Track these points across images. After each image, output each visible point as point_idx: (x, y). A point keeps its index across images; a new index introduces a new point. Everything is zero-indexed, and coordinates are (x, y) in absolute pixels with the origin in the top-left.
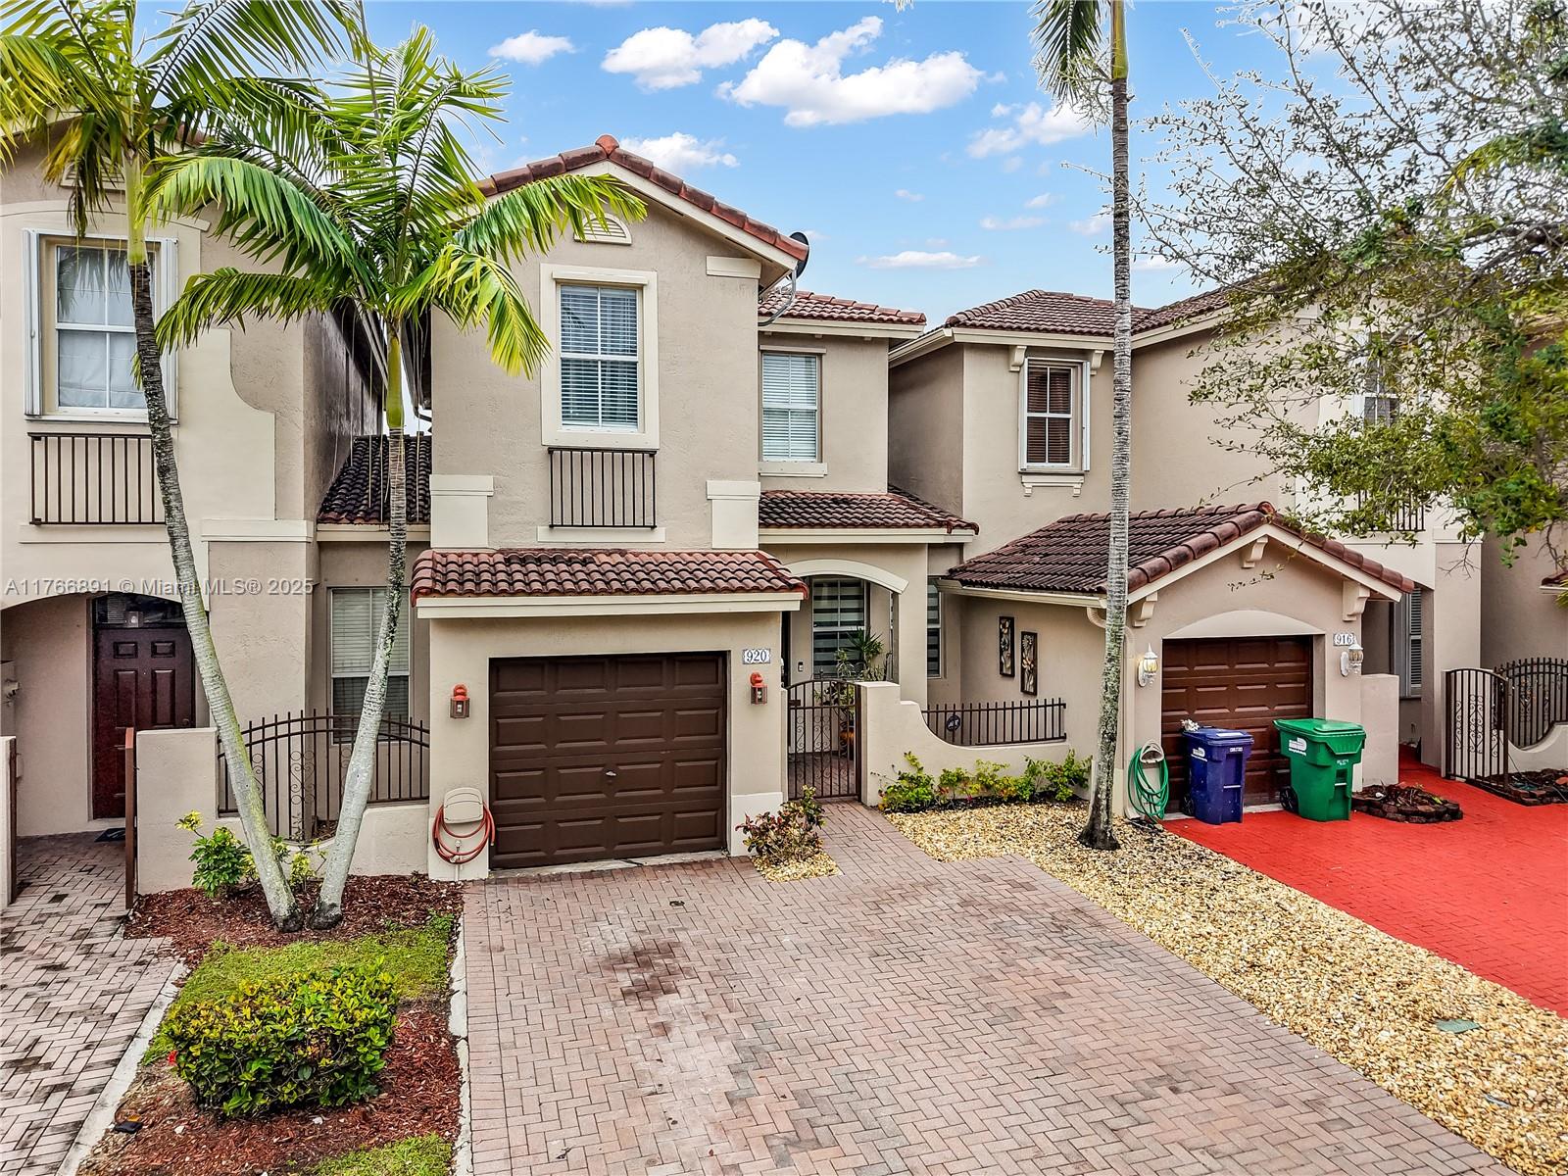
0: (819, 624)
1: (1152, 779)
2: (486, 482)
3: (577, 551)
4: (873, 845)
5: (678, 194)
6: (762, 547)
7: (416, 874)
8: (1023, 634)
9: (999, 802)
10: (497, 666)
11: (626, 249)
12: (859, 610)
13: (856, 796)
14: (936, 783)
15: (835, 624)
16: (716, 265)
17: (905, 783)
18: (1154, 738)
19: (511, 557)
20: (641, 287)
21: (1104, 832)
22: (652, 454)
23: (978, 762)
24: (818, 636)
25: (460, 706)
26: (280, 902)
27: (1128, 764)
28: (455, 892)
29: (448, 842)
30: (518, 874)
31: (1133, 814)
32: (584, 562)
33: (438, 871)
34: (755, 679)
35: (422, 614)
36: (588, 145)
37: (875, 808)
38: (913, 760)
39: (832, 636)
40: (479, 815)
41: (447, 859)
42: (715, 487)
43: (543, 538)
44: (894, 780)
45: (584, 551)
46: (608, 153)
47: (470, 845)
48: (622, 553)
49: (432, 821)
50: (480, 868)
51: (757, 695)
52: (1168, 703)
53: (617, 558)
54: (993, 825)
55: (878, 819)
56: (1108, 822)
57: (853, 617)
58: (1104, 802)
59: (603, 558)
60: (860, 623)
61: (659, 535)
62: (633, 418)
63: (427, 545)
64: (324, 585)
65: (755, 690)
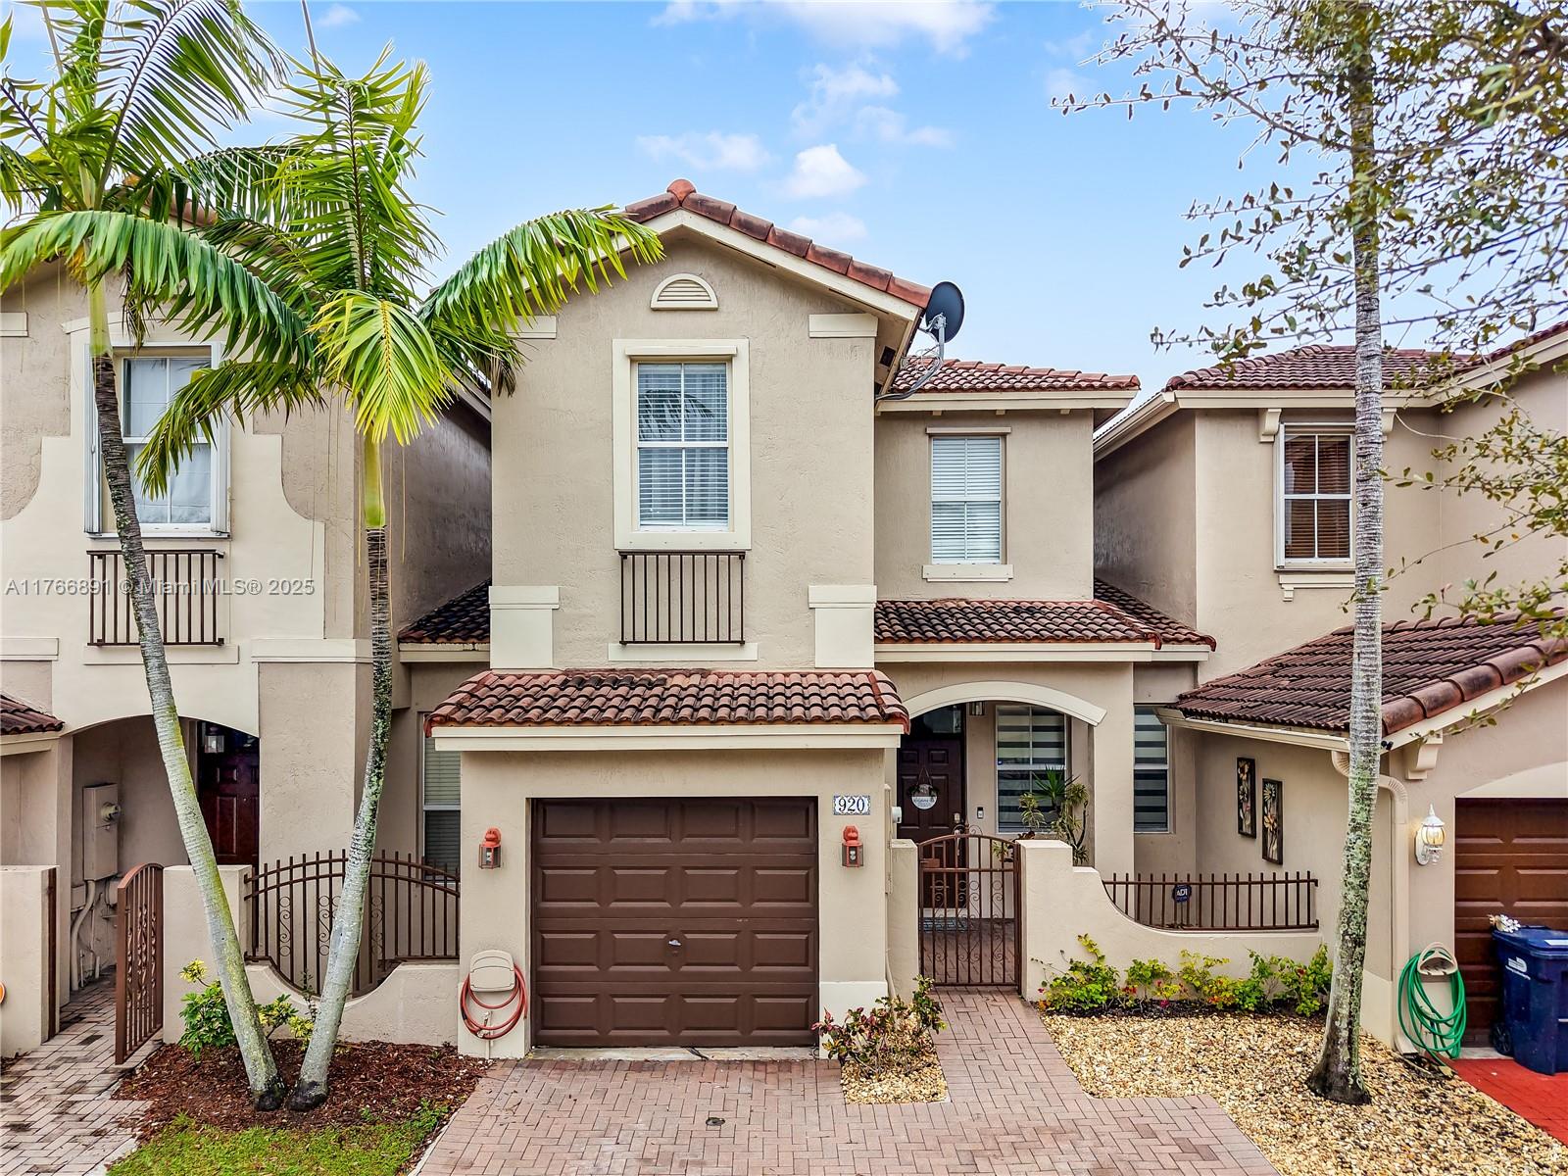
0: (1002, 761)
1: (1440, 1000)
2: (550, 594)
3: (652, 672)
4: (1009, 1062)
5: (765, 241)
6: (879, 666)
7: (447, 1046)
8: (1265, 782)
9: (1209, 1010)
10: (539, 808)
11: (708, 316)
12: (1060, 745)
13: (1016, 987)
14: (1122, 978)
15: (1025, 761)
16: (821, 324)
17: (1078, 975)
18: (1442, 939)
19: (578, 680)
20: (727, 360)
21: (1344, 1077)
22: (742, 555)
23: (1184, 954)
24: (1002, 776)
25: (494, 853)
26: (259, 1072)
27: (1398, 975)
28: (475, 1071)
29: (478, 1015)
30: (562, 1055)
31: (1407, 1047)
32: (651, 686)
33: (469, 1046)
34: (850, 835)
35: (440, 746)
36: (658, 192)
37: (1034, 1004)
38: (1091, 946)
39: (1023, 776)
40: (509, 982)
41: (475, 1033)
42: (818, 593)
43: (616, 658)
44: (1062, 969)
45: (661, 671)
46: (683, 198)
47: (504, 1016)
48: (704, 673)
49: (461, 986)
50: (516, 1045)
51: (852, 854)
52: (1463, 890)
53: (696, 679)
54: (1189, 1044)
55: (1034, 1023)
56: (1350, 1063)
57: (1052, 753)
58: (1345, 1034)
59: (679, 680)
60: (1060, 761)
61: (751, 651)
62: (723, 515)
63: (485, 666)
64: (415, 709)
65: (846, 849)
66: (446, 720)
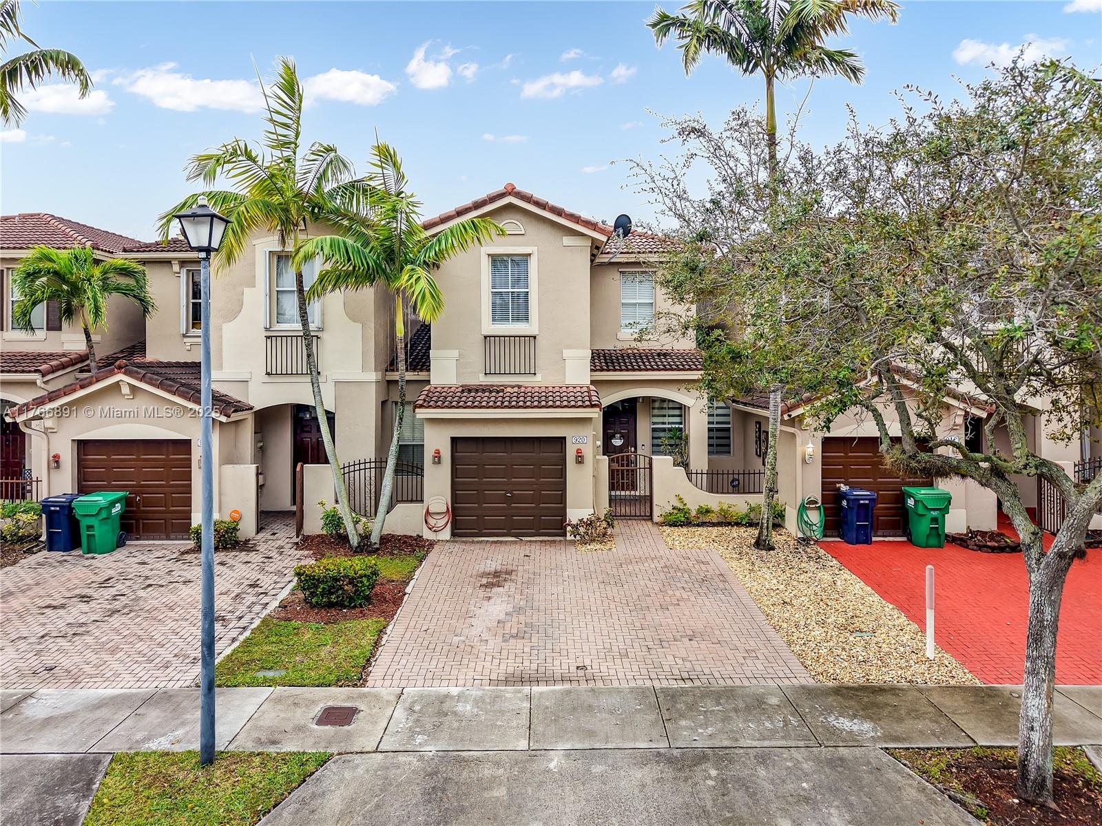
0: (654, 423)
1: (815, 517)
2: (455, 353)
3: (498, 386)
4: (641, 540)
5: (545, 209)
7: (418, 535)
8: (764, 431)
9: (729, 524)
10: (455, 441)
11: (521, 237)
12: (681, 416)
13: (650, 518)
14: (694, 513)
15: (664, 423)
16: (568, 241)
17: (675, 511)
18: (817, 494)
19: (468, 389)
20: (530, 255)
21: (765, 541)
22: (535, 338)
23: (720, 503)
24: (654, 430)
25: (437, 459)
26: (354, 541)
27: (798, 507)
28: (432, 544)
29: (432, 521)
30: (464, 539)
31: (800, 535)
32: (498, 392)
33: (428, 535)
34: (579, 451)
35: (418, 416)
36: (500, 188)
37: (657, 523)
38: (681, 499)
39: (664, 430)
40: (444, 510)
41: (430, 529)
42: (567, 353)
43: (482, 380)
44: (669, 509)
45: (501, 386)
46: (511, 191)
47: (442, 523)
48: (519, 387)
49: (424, 511)
50: (446, 534)
51: (580, 459)
52: (825, 474)
53: (516, 389)
54: (715, 534)
55: (655, 530)
56: (767, 536)
57: (677, 419)
58: (766, 525)
59: (509, 389)
60: (681, 423)
61: (539, 377)
62: (527, 319)
63: (428, 382)
64: (391, 400)
65: (578, 457)
66: (421, 406)
